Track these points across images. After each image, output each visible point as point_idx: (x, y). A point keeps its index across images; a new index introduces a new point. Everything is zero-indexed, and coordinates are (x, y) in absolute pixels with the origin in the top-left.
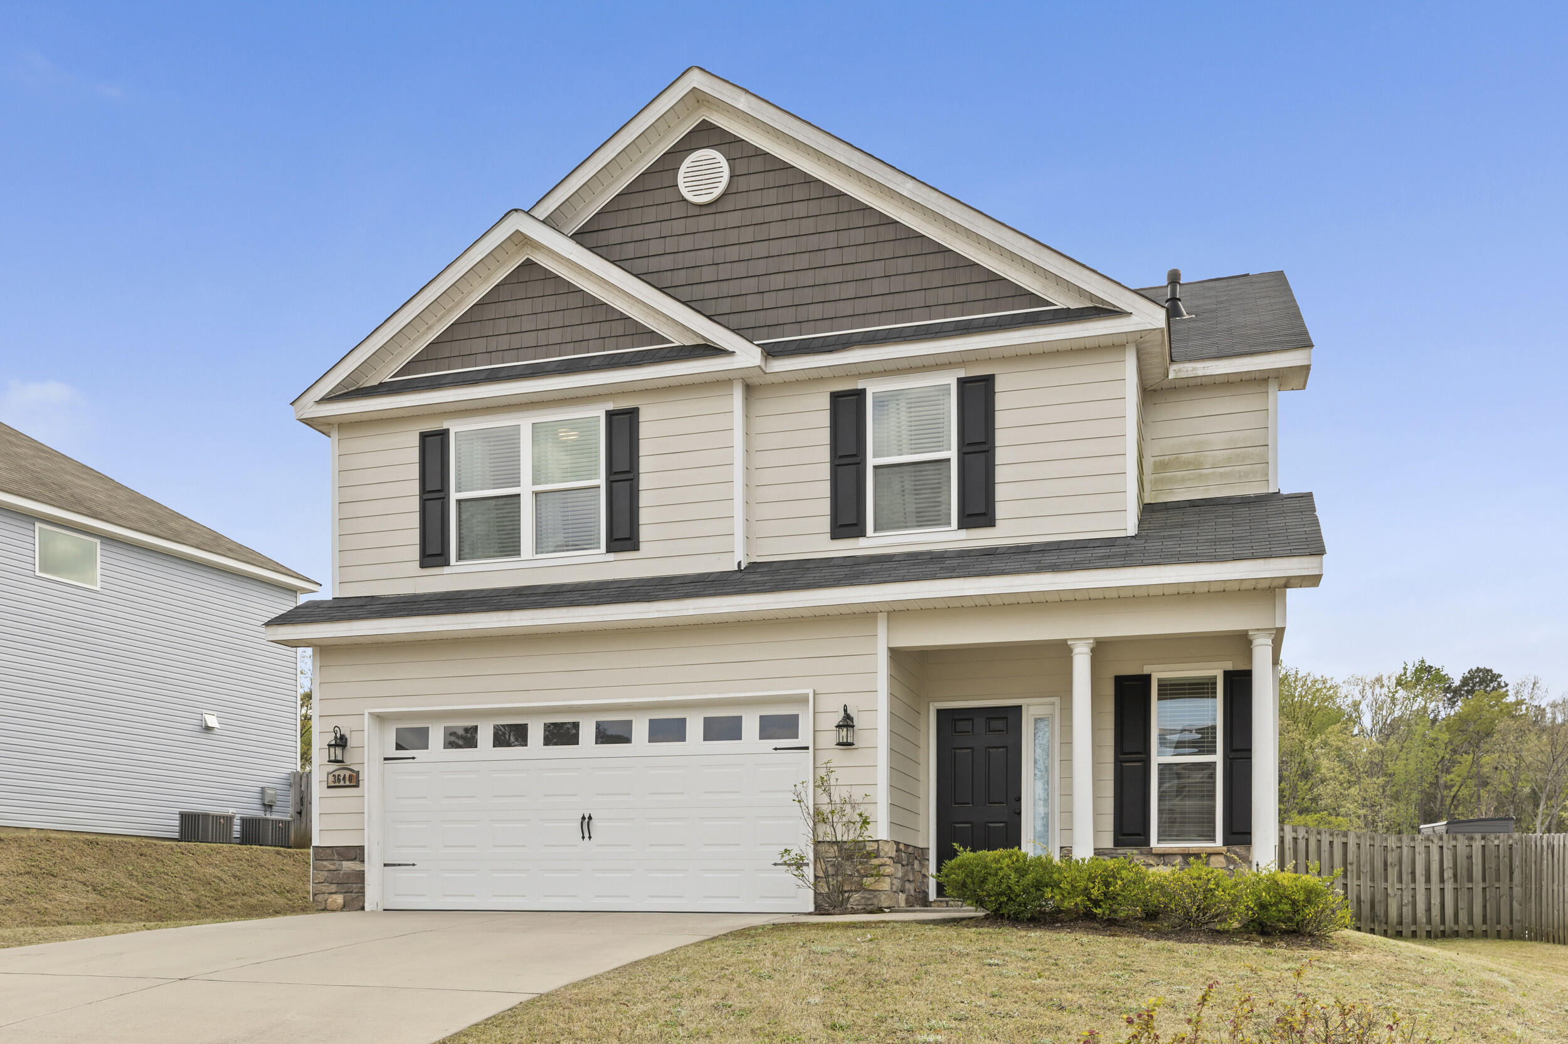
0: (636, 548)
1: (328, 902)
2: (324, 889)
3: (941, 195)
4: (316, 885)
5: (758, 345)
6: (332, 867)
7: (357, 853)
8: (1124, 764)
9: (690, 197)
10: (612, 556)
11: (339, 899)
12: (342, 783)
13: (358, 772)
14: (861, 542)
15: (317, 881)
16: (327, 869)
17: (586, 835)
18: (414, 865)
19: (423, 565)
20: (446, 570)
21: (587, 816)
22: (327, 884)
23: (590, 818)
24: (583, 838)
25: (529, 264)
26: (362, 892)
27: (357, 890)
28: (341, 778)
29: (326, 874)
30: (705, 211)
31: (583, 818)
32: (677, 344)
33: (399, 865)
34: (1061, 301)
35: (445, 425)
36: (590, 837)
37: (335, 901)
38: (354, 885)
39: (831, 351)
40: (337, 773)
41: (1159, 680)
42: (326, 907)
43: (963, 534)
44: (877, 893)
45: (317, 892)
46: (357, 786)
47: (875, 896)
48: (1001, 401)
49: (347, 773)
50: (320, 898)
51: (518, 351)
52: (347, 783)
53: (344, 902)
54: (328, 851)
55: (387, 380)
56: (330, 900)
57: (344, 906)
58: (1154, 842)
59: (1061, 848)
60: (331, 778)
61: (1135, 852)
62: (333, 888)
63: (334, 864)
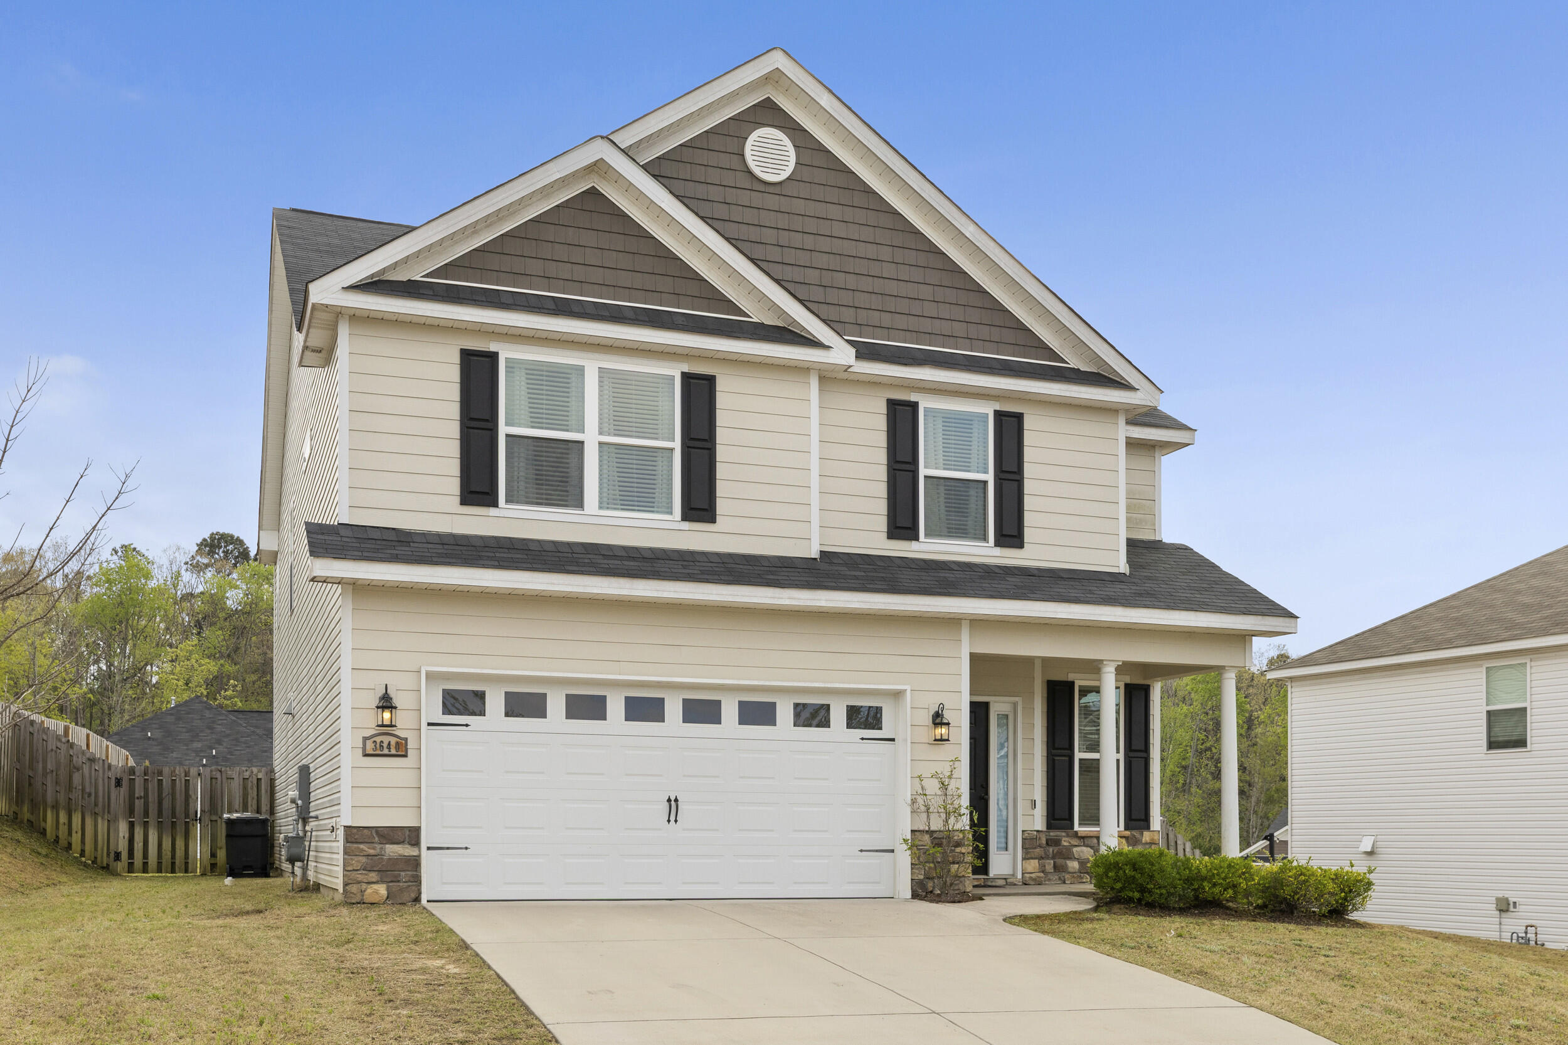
0: (713, 520)
1: (366, 893)
2: (360, 877)
3: (996, 245)
4: (347, 873)
5: (848, 341)
6: (372, 852)
7: (412, 835)
8: (1056, 758)
9: (757, 171)
10: (686, 525)
11: (382, 890)
12: (386, 751)
13: (407, 739)
14: (914, 545)
15: (349, 868)
16: (365, 853)
17: (672, 818)
18: (466, 848)
19: (464, 502)
20: (492, 511)
21: (673, 799)
22: (364, 872)
23: (676, 800)
24: (669, 821)
25: (593, 192)
26: (417, 880)
27: (407, 879)
28: (385, 745)
29: (364, 859)
30: (771, 189)
31: (669, 800)
32: (755, 320)
33: (448, 848)
34: (1074, 362)
35: (493, 347)
36: (676, 821)
37: (376, 892)
38: (403, 874)
39: (905, 364)
40: (378, 739)
41: (1080, 686)
42: (362, 899)
43: (998, 551)
44: (962, 879)
45: (350, 881)
46: (405, 756)
47: (961, 882)
48: (1028, 438)
49: (393, 740)
50: (354, 888)
51: (581, 285)
52: (393, 752)
53: (388, 894)
54: (366, 831)
55: (418, 278)
56: (369, 891)
57: (388, 898)
58: (1076, 827)
59: (1023, 831)
60: (370, 745)
61: (1064, 834)
62: (373, 876)
63: (374, 848)
